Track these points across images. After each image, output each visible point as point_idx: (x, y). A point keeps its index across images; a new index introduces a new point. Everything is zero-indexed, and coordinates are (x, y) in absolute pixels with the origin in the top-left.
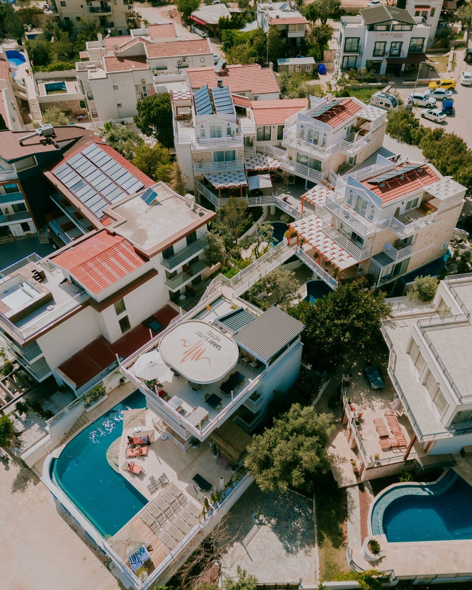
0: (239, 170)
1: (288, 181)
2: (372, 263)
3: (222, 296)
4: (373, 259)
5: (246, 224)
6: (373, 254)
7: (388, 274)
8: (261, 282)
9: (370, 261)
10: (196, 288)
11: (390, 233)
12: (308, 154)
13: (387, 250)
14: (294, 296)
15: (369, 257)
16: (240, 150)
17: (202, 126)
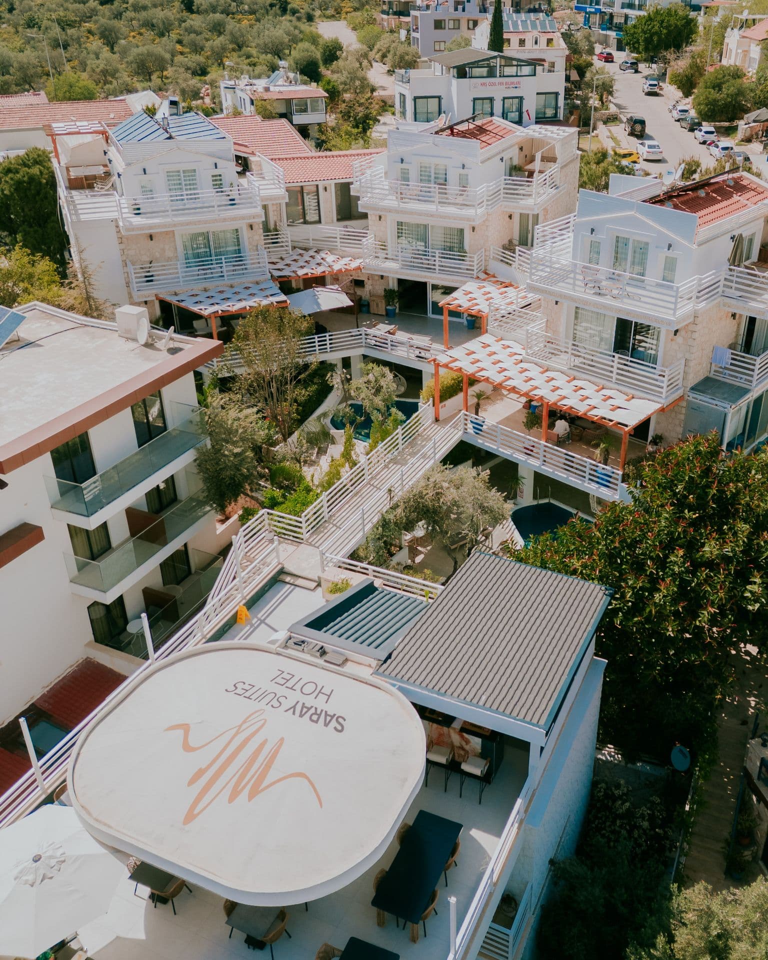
0: (258, 279)
1: (382, 305)
2: (693, 408)
3: (282, 572)
4: (693, 397)
5: (301, 399)
6: (693, 380)
7: (739, 433)
8: (399, 510)
9: (684, 404)
10: (178, 591)
11: (721, 319)
12: (432, 216)
13: (721, 368)
14: (491, 549)
15: (680, 393)
16: (252, 229)
17: (144, 170)
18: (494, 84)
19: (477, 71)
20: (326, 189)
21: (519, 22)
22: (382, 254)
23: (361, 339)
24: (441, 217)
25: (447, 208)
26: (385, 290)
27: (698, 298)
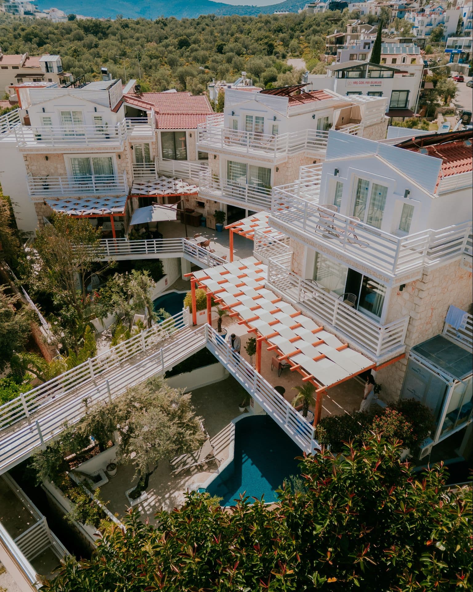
0: (118, 194)
1: (214, 222)
6: (417, 339)
7: (463, 403)
9: (406, 362)
11: (461, 277)
12: (243, 156)
13: (454, 329)
14: (196, 461)
15: (401, 350)
16: (120, 158)
17: (43, 109)
18: (363, 83)
19: (351, 74)
20: (191, 135)
21: (395, 49)
22: (215, 185)
23: (182, 246)
24: (250, 157)
25: (257, 151)
26: (216, 211)
27: (429, 254)
